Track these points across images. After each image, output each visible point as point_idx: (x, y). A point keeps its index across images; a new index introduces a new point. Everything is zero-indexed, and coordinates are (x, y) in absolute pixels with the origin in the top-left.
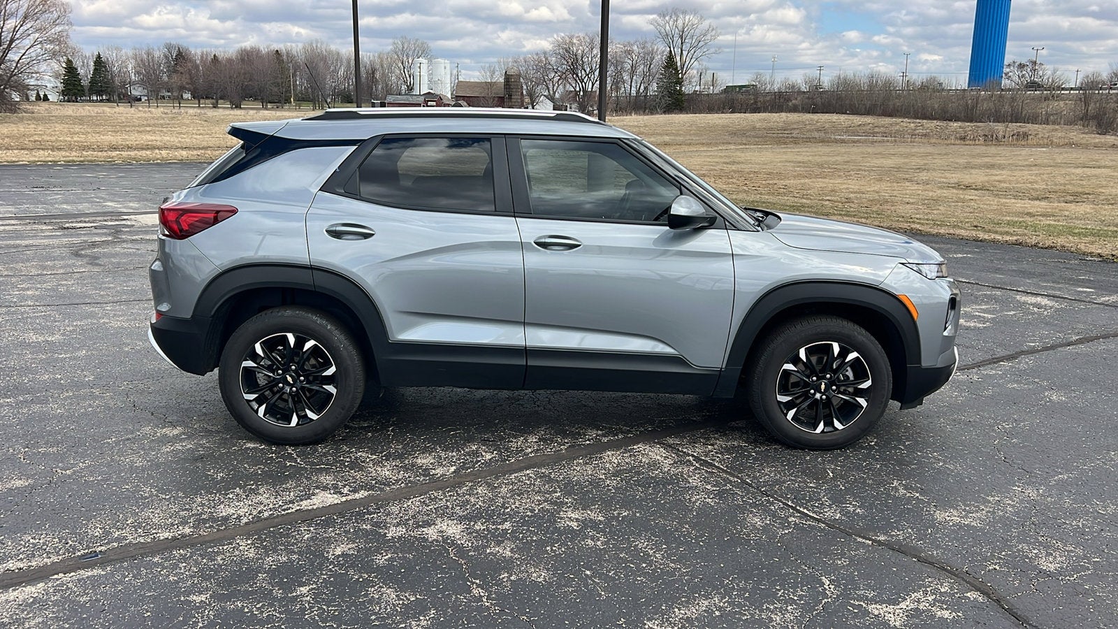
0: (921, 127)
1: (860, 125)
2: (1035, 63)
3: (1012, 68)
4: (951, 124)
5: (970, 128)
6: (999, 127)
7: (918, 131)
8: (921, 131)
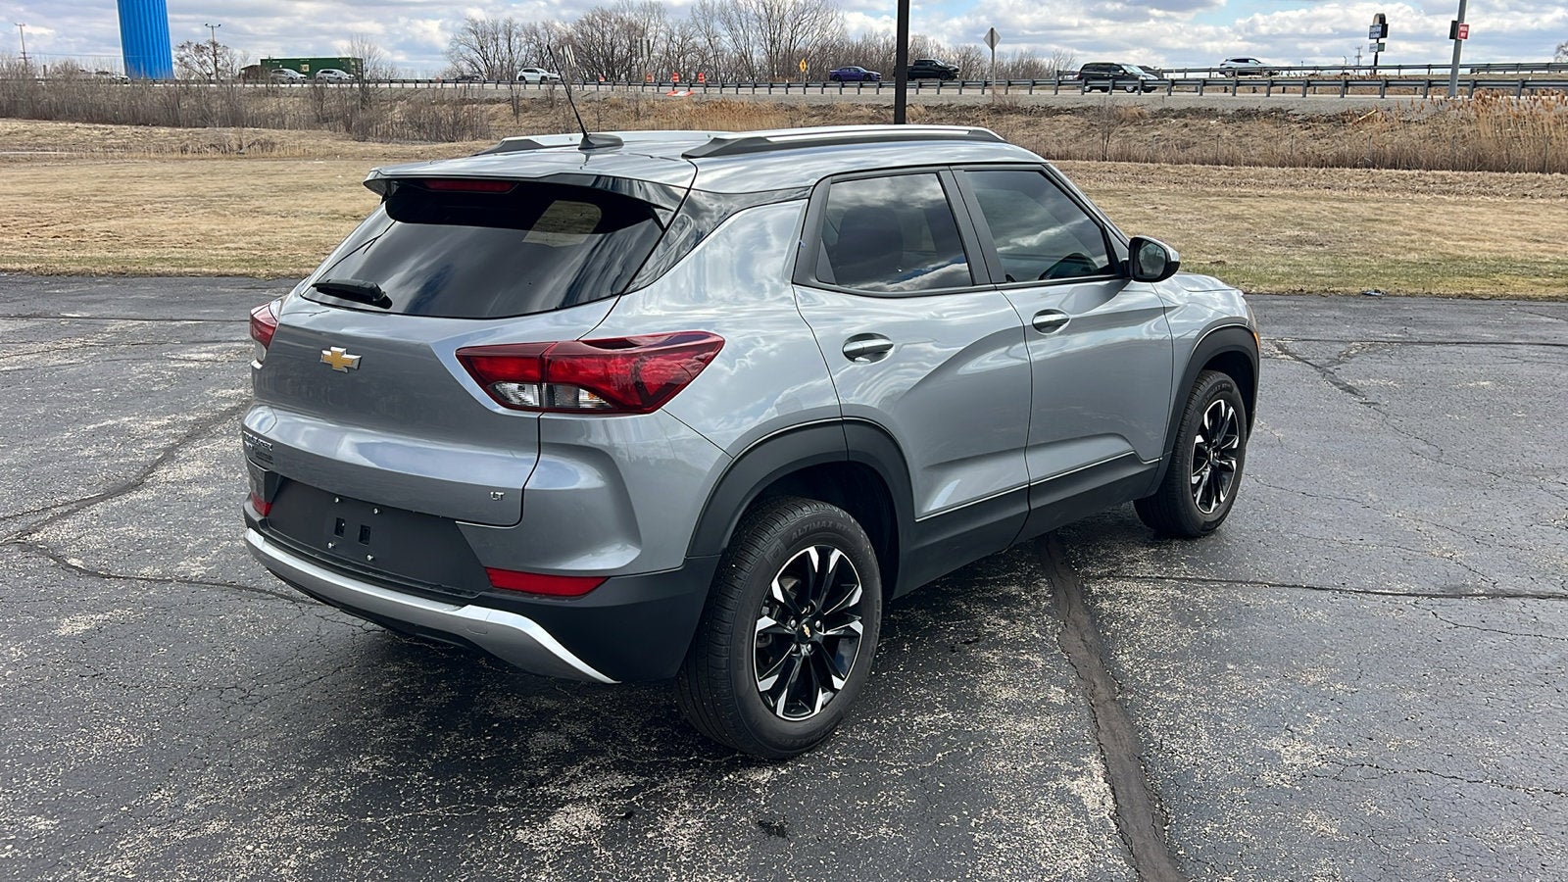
0: (111, 136)
1: (10, 133)
2: (215, 45)
3: (187, 51)
4: (155, 130)
5: (186, 136)
6: (230, 134)
7: (109, 141)
8: (114, 141)
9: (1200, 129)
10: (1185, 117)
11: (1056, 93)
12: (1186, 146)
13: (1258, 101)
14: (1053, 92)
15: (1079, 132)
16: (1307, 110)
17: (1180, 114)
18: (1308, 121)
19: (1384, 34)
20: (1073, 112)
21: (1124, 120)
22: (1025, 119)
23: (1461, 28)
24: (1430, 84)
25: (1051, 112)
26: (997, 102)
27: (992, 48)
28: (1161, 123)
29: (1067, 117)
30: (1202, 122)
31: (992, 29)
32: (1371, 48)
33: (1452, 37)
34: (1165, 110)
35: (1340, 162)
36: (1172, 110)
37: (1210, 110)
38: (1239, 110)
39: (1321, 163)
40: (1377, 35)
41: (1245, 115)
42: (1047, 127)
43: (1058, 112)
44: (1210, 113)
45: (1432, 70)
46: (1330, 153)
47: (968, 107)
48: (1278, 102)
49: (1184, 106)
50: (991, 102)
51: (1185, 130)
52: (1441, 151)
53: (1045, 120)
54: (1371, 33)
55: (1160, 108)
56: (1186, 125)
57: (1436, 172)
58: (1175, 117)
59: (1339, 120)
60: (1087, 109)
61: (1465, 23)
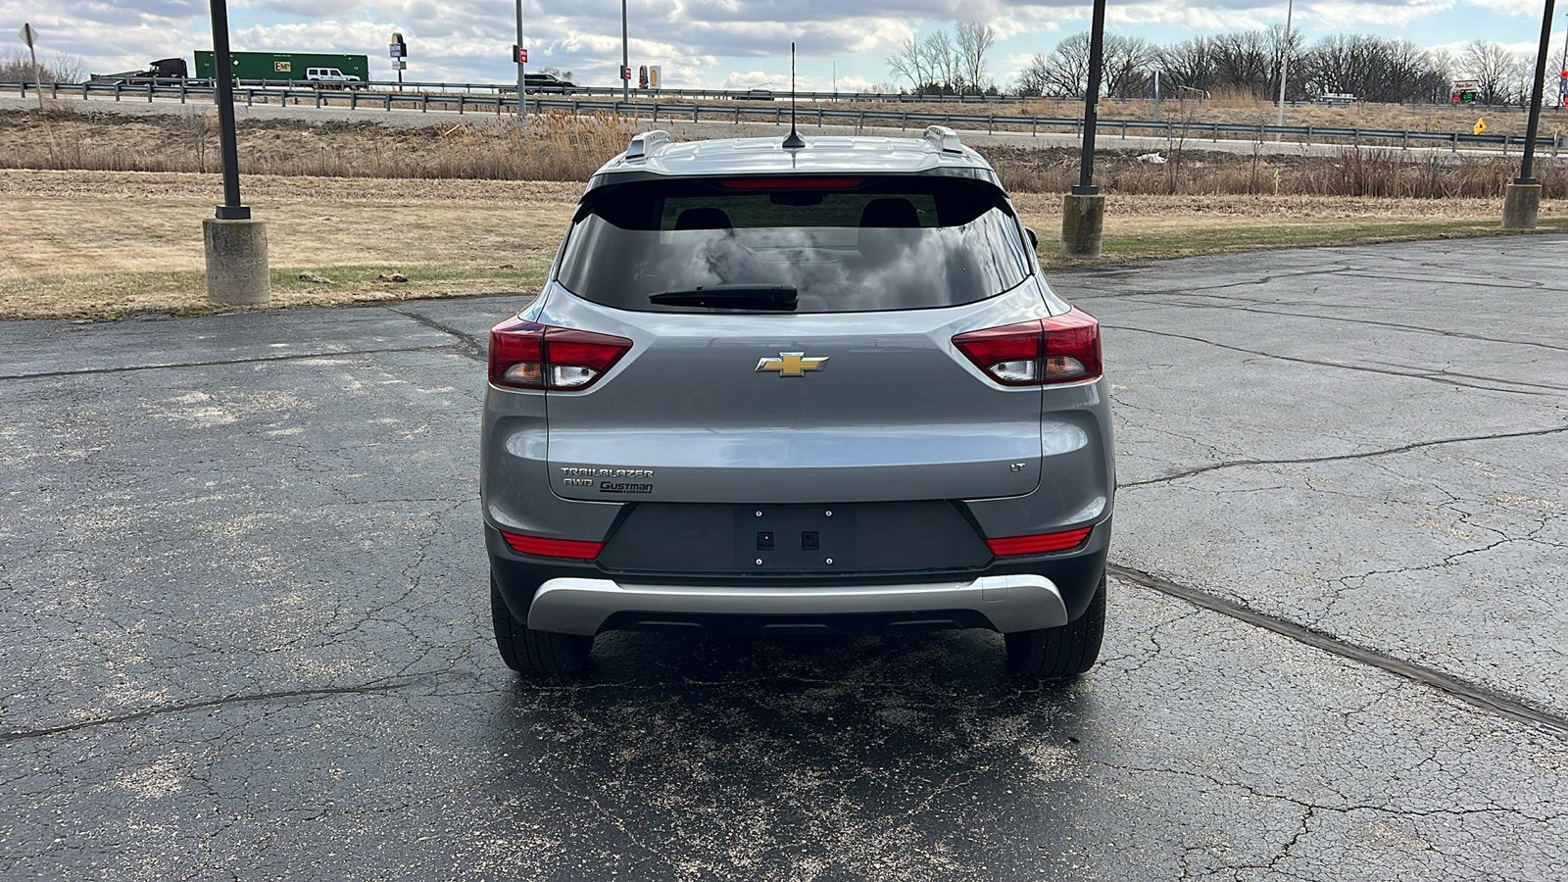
9: (294, 141)
10: (274, 127)
11: (118, 99)
12: (285, 157)
13: (345, 114)
14: (114, 98)
15: (159, 142)
16: (396, 124)
17: (270, 125)
18: (402, 134)
19: (404, 54)
20: (145, 120)
21: (209, 130)
22: (89, 127)
23: (522, 53)
24: (501, 102)
25: (115, 119)
26: (47, 107)
27: (31, 46)
28: (250, 134)
29: (139, 126)
30: (294, 133)
31: (27, 25)
32: (394, 65)
33: (515, 60)
34: (251, 120)
35: (444, 173)
36: (259, 121)
37: (298, 121)
38: (328, 122)
39: (427, 174)
40: (398, 54)
41: (336, 127)
42: (119, 137)
43: (127, 120)
44: (299, 125)
45: (471, 89)
46: (433, 164)
47: (9, 112)
48: (364, 114)
49: (270, 116)
50: (39, 106)
51: (278, 141)
52: (530, 162)
53: (113, 129)
54: (391, 51)
55: (244, 119)
56: (278, 137)
57: (538, 182)
58: (262, 128)
59: (433, 133)
60: (162, 117)
61: (524, 48)
